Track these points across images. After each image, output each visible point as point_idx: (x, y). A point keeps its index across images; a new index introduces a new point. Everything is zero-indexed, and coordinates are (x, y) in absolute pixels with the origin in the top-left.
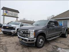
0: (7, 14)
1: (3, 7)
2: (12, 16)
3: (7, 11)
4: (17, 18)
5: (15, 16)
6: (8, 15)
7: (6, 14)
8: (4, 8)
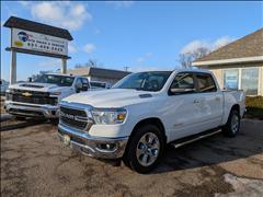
5: (56, 52)
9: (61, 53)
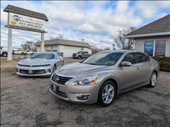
3: (17, 16)
6: (21, 25)
9: (40, 29)
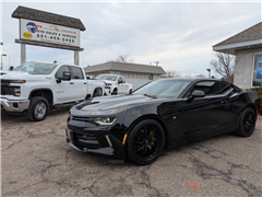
0: (34, 37)
1: (20, 7)
2: (56, 41)
3: (33, 24)
4: (77, 49)
5: (67, 43)
6: (39, 39)
7: (30, 36)
8: (21, 13)
9: (72, 44)
